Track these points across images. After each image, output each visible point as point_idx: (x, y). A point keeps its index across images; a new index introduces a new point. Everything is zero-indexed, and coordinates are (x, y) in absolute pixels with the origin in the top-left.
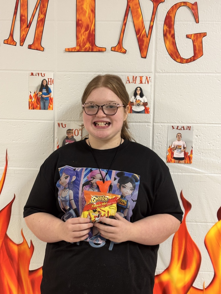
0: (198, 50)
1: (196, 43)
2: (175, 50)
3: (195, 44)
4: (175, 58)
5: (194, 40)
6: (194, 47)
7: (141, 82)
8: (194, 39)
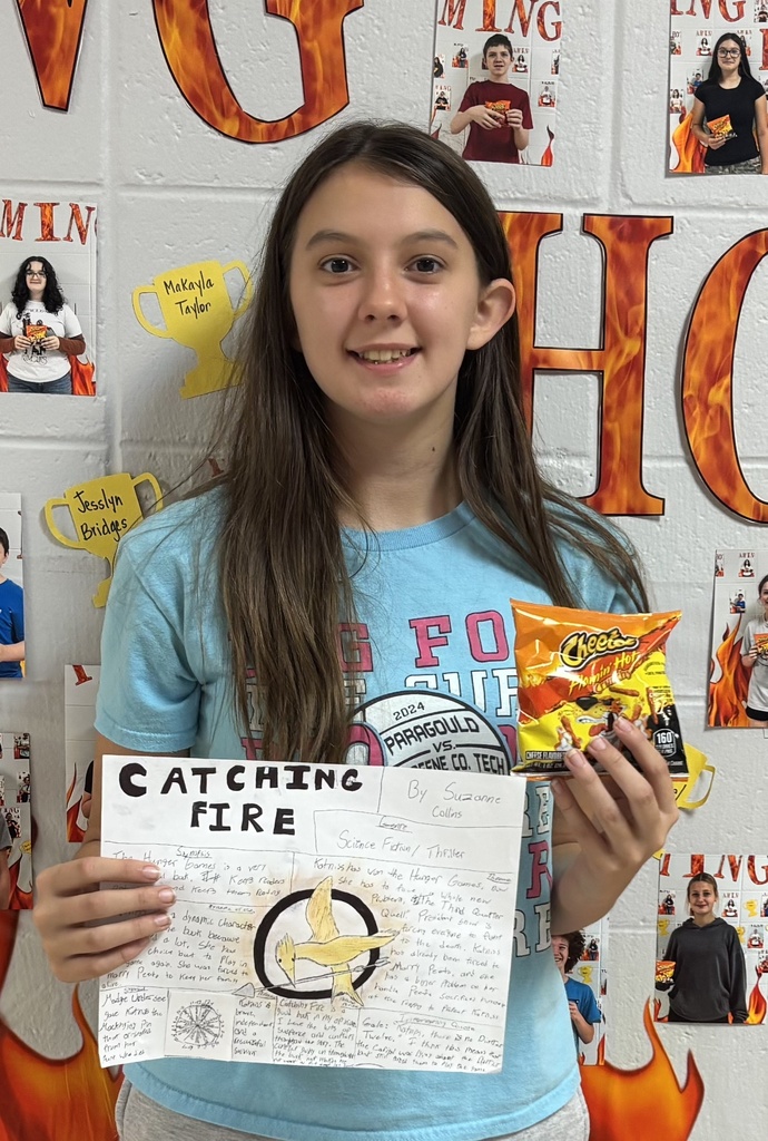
0: (325, 79)
1: (316, 44)
2: (213, 75)
3: (308, 45)
4: (211, 114)
5: (305, 27)
6: (306, 59)
7: (48, 234)
8: (304, 18)
